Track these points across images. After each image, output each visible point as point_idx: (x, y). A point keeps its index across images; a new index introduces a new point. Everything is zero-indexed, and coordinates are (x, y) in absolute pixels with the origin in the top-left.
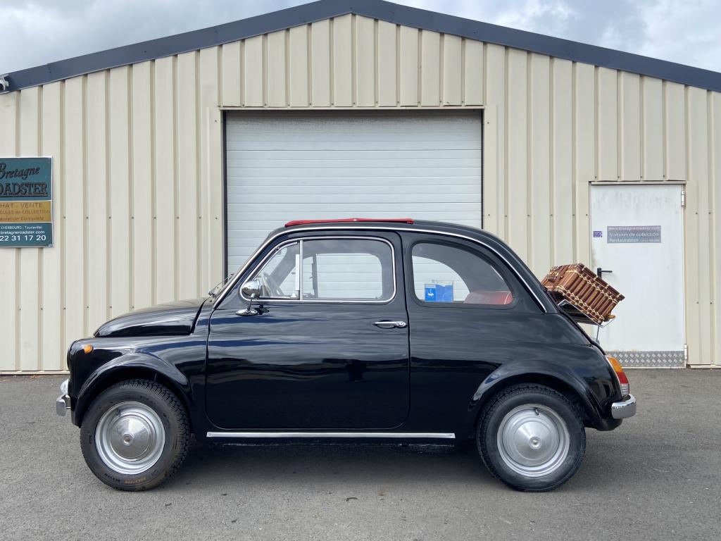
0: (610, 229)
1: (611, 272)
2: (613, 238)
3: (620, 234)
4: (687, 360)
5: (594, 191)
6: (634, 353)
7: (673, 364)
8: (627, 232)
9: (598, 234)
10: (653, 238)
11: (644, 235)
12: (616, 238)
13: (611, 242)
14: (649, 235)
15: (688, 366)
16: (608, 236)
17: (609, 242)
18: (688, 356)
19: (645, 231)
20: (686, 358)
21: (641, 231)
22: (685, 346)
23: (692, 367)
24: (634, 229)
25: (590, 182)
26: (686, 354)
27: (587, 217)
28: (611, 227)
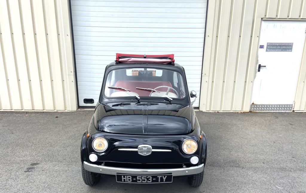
0: (268, 44)
1: (265, 66)
2: (269, 49)
3: (273, 47)
4: (294, 108)
5: (263, 23)
6: (269, 105)
7: (287, 110)
8: (277, 46)
9: (262, 47)
10: (289, 49)
11: (284, 47)
12: (270, 49)
13: (268, 51)
14: (286, 47)
15: (293, 111)
16: (267, 48)
17: (267, 51)
18: (294, 107)
19: (285, 46)
20: (293, 107)
21: (283, 46)
22: (294, 102)
23: (295, 112)
24: (280, 44)
25: (262, 18)
26: (293, 106)
27: (258, 38)
28: (269, 43)
